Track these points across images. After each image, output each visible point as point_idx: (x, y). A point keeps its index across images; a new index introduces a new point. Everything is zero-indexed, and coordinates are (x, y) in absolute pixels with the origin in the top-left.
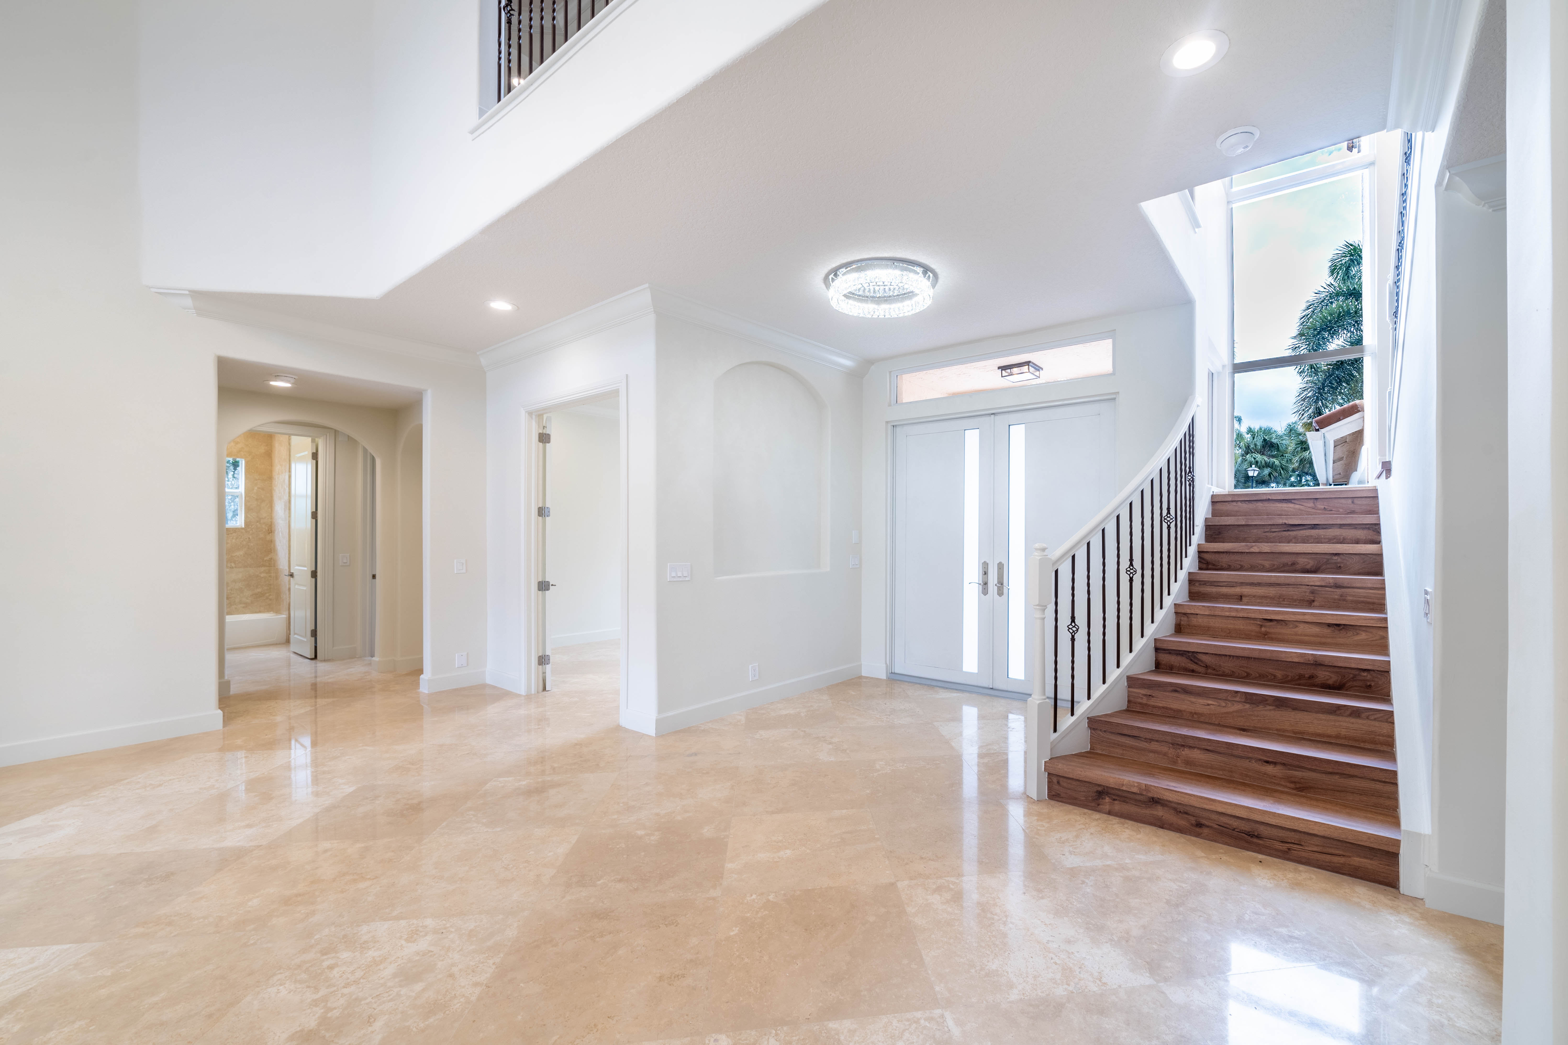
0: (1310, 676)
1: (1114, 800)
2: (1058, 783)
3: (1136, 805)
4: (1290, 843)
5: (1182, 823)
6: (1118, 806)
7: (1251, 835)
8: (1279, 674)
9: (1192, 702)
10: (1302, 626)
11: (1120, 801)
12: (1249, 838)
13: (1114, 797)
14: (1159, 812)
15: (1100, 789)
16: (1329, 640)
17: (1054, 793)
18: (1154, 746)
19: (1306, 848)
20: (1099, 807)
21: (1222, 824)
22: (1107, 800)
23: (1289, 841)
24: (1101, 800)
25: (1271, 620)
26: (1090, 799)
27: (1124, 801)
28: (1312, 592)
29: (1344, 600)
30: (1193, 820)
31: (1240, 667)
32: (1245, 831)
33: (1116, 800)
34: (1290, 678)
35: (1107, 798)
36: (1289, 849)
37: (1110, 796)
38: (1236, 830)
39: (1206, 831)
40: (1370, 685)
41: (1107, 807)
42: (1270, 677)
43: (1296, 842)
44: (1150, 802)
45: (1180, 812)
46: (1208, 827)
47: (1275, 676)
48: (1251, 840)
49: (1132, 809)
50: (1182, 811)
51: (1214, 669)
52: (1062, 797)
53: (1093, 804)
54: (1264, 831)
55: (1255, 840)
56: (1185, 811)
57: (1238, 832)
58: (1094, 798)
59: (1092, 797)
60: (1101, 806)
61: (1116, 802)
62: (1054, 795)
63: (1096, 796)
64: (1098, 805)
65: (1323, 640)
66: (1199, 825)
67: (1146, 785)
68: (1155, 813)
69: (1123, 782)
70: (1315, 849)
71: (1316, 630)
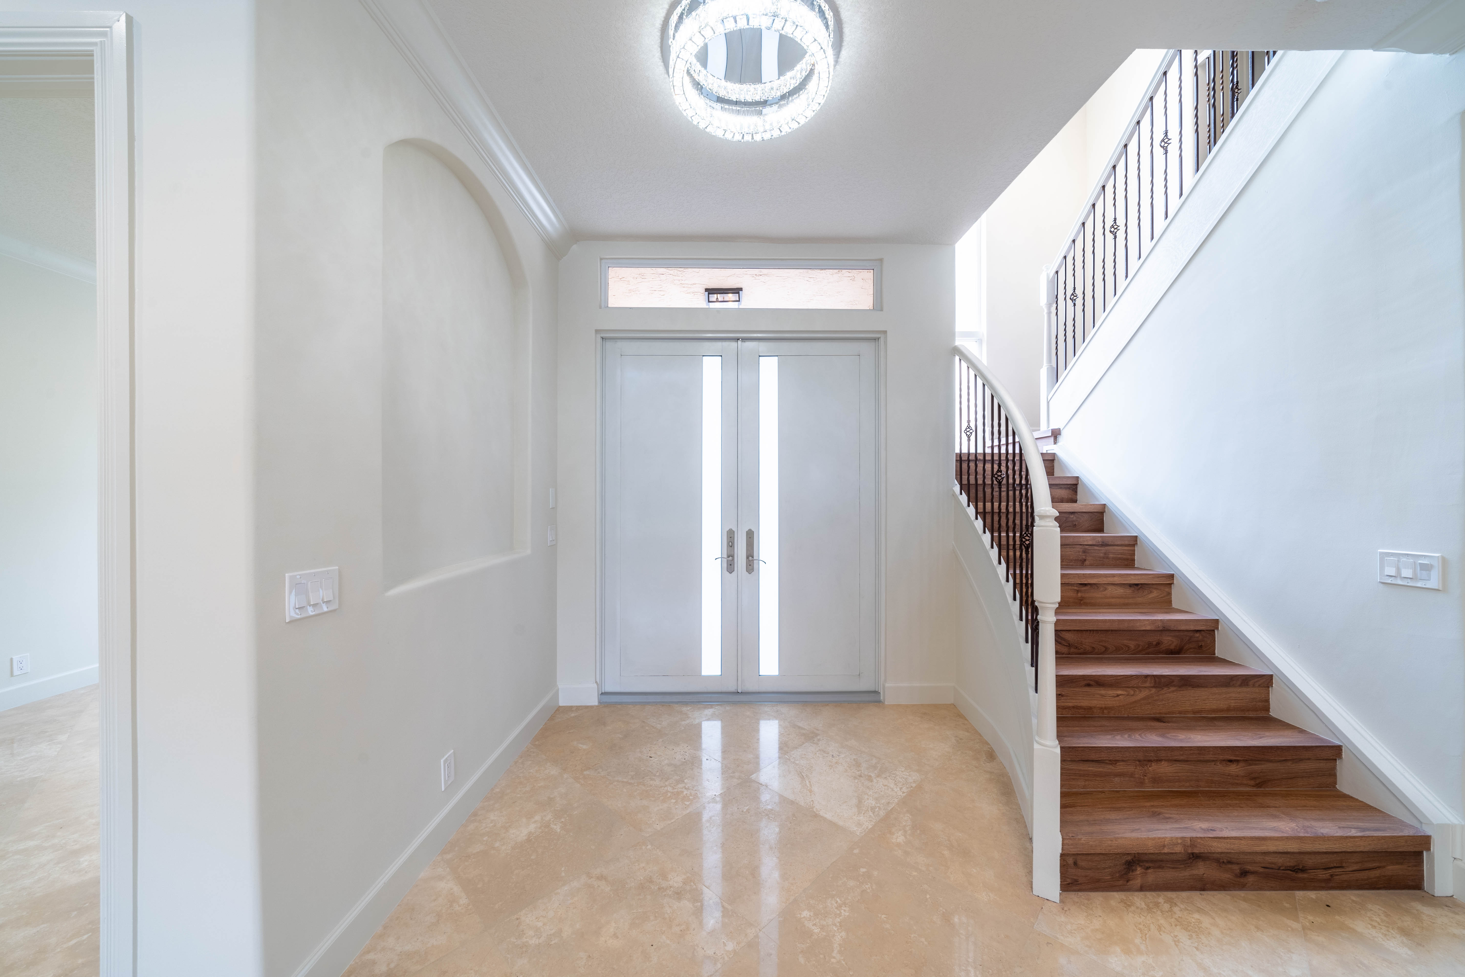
0: (1157, 643)
1: (1148, 868)
2: (1075, 864)
3: (1173, 868)
4: (1332, 868)
5: (1226, 876)
6: (1152, 876)
7: (1296, 869)
8: (1132, 644)
9: (1102, 696)
10: (1110, 588)
11: (1154, 868)
12: (1294, 873)
13: (1147, 865)
14: (1201, 869)
15: (1129, 858)
16: (1130, 601)
17: (1069, 881)
18: (1121, 768)
19: (1347, 870)
20: (1128, 884)
21: (1268, 865)
22: (1139, 870)
23: (1332, 865)
24: (1131, 873)
25: (1085, 585)
26: (1117, 875)
27: (1159, 867)
28: (1084, 552)
29: (1107, 558)
30: (1236, 868)
31: (1100, 642)
32: (1290, 867)
33: (1150, 867)
34: (1141, 648)
35: (1139, 869)
36: (1332, 876)
37: (1141, 864)
38: (1281, 868)
39: (1251, 879)
40: (1201, 645)
41: (1138, 882)
42: (1125, 649)
43: (1338, 865)
44: (1190, 858)
45: (1223, 862)
46: (1253, 873)
47: (1129, 647)
48: (1296, 876)
49: (1168, 875)
50: (1225, 861)
51: (1077, 648)
52: (1081, 884)
53: (1121, 882)
54: (1309, 861)
55: (1301, 875)
56: (1229, 859)
57: (1283, 870)
58: (1123, 873)
59: (1119, 872)
60: (1131, 882)
61: (1149, 871)
62: (1069, 884)
63: (1125, 869)
64: (1128, 881)
65: (1126, 601)
66: (1244, 873)
67: (1192, 839)
68: (1195, 872)
69: (1164, 842)
70: (1355, 867)
71: (1120, 591)
